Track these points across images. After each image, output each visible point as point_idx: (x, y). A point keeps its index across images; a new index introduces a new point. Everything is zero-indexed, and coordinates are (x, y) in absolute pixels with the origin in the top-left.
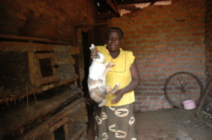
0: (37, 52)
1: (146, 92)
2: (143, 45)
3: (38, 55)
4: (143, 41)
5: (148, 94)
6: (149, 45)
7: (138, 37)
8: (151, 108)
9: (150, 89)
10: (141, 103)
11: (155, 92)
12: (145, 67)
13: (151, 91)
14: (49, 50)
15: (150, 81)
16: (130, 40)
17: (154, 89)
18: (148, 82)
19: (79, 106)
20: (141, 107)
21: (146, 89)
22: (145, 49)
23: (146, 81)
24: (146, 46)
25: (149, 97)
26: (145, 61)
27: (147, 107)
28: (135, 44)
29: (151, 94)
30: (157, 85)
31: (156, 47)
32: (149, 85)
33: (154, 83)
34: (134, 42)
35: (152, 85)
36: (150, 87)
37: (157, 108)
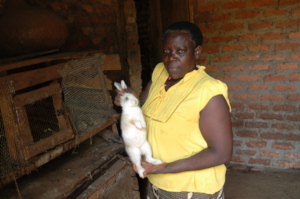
0: (19, 92)
1: (264, 130)
2: (262, 31)
3: (22, 96)
4: (265, 23)
5: (268, 136)
6: (276, 31)
7: (253, 14)
8: (274, 165)
9: (273, 126)
10: (253, 153)
11: (285, 132)
12: (265, 79)
13: (276, 130)
14: (48, 79)
15: (275, 109)
16: (233, 20)
17: (283, 127)
18: (271, 112)
19: (120, 176)
20: (252, 161)
21: (265, 126)
22: (266, 41)
23: (265, 108)
24: (268, 35)
25: (270, 142)
26: (266, 67)
27: (265, 162)
28: (246, 31)
29: (276, 136)
30: (290, 119)
31: (291, 35)
32: (271, 117)
33: (284, 113)
34: (242, 26)
35: (280, 118)
36: (275, 121)
37: (287, 166)
